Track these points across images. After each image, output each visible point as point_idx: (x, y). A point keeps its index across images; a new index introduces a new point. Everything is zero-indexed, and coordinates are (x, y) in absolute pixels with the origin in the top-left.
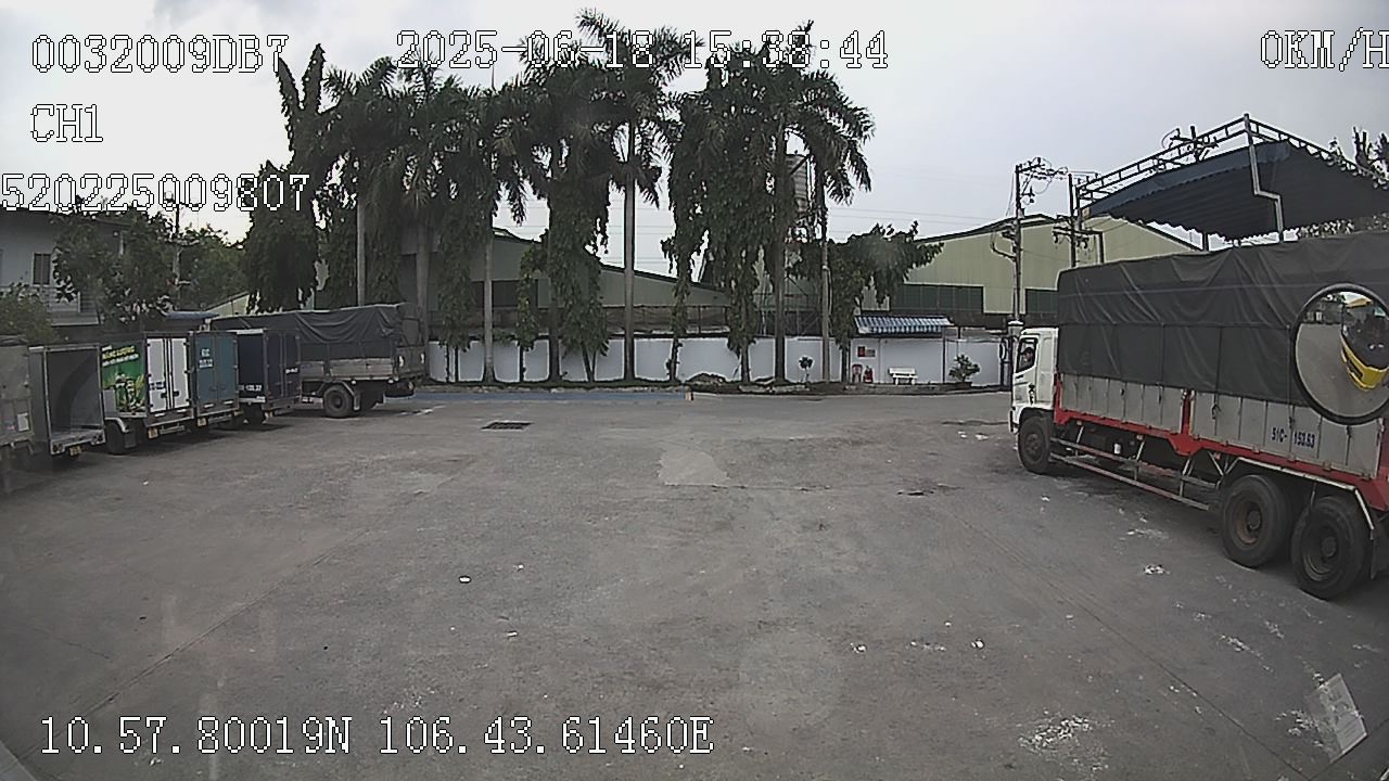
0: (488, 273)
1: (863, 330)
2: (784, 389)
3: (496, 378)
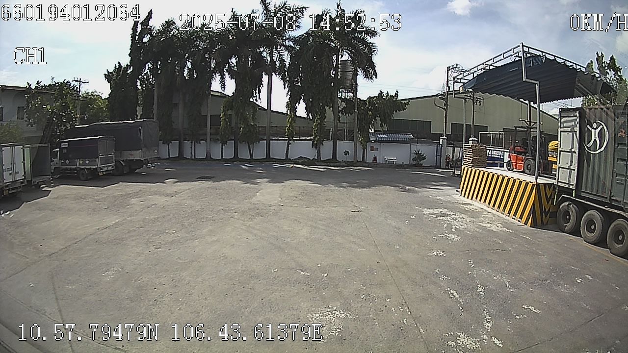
0: (209, 112)
2: (338, 164)
3: (212, 157)
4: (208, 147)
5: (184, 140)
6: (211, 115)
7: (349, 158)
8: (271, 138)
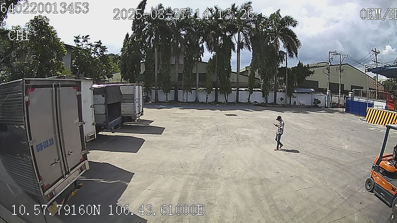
0: (198, 71)
1: (295, 91)
2: (277, 106)
3: (199, 101)
4: (197, 95)
5: (179, 89)
6: (199, 73)
7: (283, 102)
8: (239, 89)
